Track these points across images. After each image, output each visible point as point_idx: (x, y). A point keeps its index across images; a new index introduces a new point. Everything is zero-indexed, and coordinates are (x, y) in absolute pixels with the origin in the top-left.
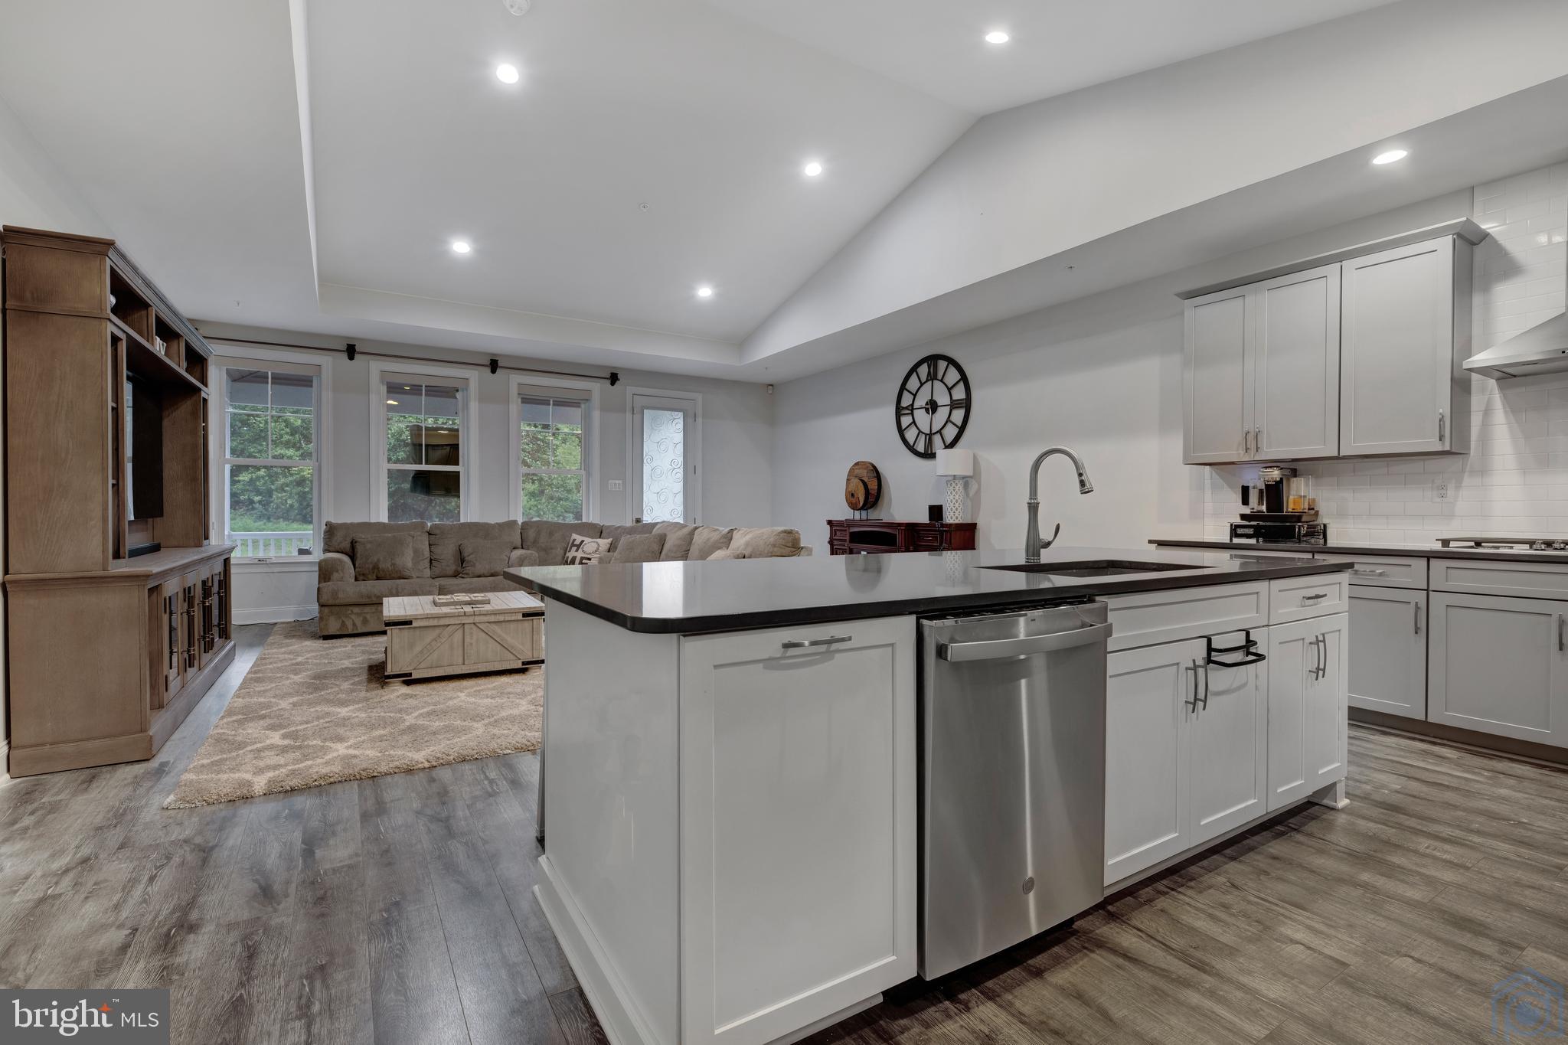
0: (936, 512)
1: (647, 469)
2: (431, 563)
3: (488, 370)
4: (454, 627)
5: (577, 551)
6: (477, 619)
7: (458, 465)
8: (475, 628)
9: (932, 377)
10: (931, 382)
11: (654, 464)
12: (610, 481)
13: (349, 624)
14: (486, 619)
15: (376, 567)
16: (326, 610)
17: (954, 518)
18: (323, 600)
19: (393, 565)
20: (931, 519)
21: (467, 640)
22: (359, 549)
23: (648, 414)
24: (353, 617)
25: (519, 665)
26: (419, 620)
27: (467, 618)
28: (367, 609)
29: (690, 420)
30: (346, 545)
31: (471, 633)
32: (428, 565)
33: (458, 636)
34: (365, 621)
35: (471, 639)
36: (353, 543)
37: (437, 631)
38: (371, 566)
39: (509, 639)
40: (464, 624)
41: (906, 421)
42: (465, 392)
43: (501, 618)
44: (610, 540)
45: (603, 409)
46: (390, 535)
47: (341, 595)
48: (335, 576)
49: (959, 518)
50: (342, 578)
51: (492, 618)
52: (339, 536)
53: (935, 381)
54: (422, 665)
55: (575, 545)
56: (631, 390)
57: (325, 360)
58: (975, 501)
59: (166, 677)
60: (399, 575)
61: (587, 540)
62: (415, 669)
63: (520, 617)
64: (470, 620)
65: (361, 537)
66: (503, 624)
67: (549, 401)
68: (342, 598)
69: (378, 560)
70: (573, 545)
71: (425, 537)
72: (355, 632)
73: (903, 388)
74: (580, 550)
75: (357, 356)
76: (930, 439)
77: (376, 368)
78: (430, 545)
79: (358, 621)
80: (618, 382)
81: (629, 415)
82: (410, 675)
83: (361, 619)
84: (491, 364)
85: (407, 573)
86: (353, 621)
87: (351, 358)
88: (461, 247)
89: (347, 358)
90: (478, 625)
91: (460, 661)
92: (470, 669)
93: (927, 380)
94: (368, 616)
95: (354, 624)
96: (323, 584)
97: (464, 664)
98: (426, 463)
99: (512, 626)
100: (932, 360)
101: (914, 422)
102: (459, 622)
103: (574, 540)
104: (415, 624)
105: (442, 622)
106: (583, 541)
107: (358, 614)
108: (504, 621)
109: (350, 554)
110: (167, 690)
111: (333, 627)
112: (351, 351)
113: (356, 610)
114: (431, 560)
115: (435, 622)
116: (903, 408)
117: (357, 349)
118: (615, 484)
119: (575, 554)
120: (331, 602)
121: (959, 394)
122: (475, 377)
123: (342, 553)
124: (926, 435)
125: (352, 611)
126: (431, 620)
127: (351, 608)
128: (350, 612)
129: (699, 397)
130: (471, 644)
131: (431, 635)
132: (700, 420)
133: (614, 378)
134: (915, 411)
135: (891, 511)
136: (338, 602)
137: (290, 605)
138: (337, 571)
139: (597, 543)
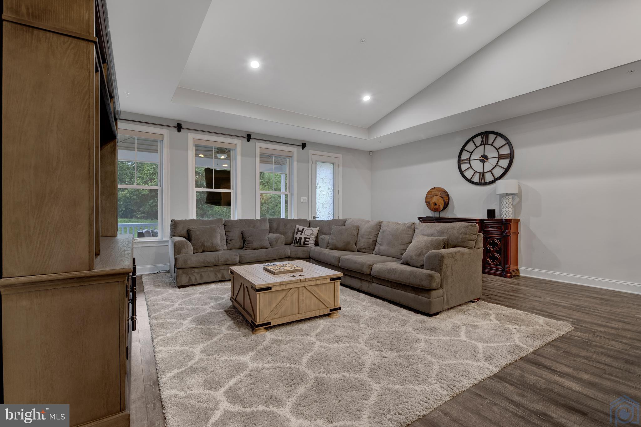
0: (491, 213)
1: (318, 192)
2: (227, 241)
3: (246, 140)
4: (294, 289)
5: (301, 234)
6: (307, 284)
7: (230, 189)
8: (305, 290)
9: (484, 143)
10: (483, 146)
11: (321, 189)
12: (302, 198)
13: (193, 279)
14: (310, 283)
15: (203, 245)
16: (180, 271)
17: (505, 216)
18: (178, 266)
19: (212, 243)
20: (488, 217)
21: (301, 298)
22: (193, 234)
23: (318, 165)
24: (195, 274)
25: (328, 312)
26: (275, 287)
27: (301, 283)
28: (202, 270)
29: (336, 168)
30: (184, 232)
31: (303, 293)
32: (225, 243)
33: (296, 296)
34: (201, 277)
35: (303, 297)
36: (189, 232)
37: (284, 293)
38: (200, 244)
39: (322, 295)
40: (299, 287)
41: (464, 167)
42: (234, 151)
43: (319, 282)
44: (318, 228)
45: (299, 161)
46: (208, 226)
47: (189, 262)
48: (184, 250)
49: (508, 216)
50: (187, 251)
51: (314, 283)
52: (180, 228)
53: (486, 146)
54: (276, 316)
55: (300, 231)
56: (311, 152)
57: (165, 132)
58: (517, 207)
59: (127, 348)
60: (215, 249)
61: (306, 228)
62: (272, 319)
63: (328, 281)
64: (303, 285)
65: (192, 227)
66: (319, 286)
67: (273, 156)
68: (190, 264)
69: (204, 241)
70: (298, 231)
71: (223, 227)
72: (197, 283)
73: (463, 149)
74: (303, 233)
75: (182, 130)
76: (483, 175)
77: (192, 137)
78: (225, 232)
79: (198, 277)
80: (305, 148)
81: (310, 165)
82: (270, 323)
83: (199, 275)
84: (247, 137)
85: (219, 248)
86: (195, 276)
87: (179, 131)
88: (255, 64)
89: (177, 131)
90: (307, 287)
91: (297, 312)
92: (303, 317)
93: (481, 145)
94: (203, 274)
95: (196, 279)
96: (177, 256)
97: (299, 313)
98: (215, 188)
99: (324, 287)
100: (485, 135)
101: (471, 167)
102: (297, 287)
103: (298, 228)
104: (273, 289)
105: (288, 287)
106: (303, 229)
107: (198, 273)
108: (321, 284)
109: (187, 237)
110: (127, 358)
111: (184, 280)
112: (179, 127)
113: (196, 270)
114: (227, 240)
115: (283, 287)
116: (463, 160)
117: (183, 126)
118: (304, 199)
119: (301, 236)
120: (183, 266)
121: (505, 151)
122: (239, 143)
123: (182, 237)
124: (480, 173)
125: (194, 271)
126: (282, 286)
127: (194, 269)
128: (193, 272)
129: (340, 156)
130: (303, 300)
131: (281, 296)
132: (341, 168)
133: (304, 146)
134: (471, 162)
135: (454, 212)
136: (187, 266)
137: (147, 264)
138: (185, 248)
139: (312, 230)
